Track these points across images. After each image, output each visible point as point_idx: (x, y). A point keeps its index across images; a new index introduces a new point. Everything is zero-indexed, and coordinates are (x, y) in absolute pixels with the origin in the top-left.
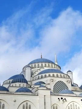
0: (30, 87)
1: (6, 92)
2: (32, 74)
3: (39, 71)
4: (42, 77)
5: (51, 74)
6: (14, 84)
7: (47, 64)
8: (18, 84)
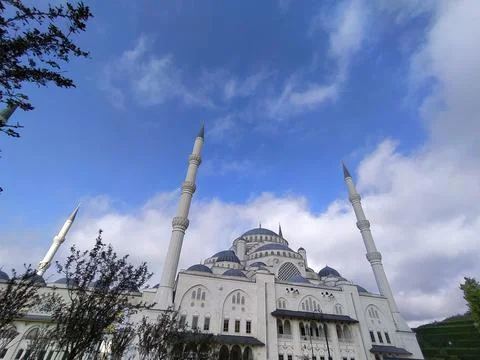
0: (244, 269)
1: (208, 274)
2: (247, 251)
3: (257, 247)
4: (261, 256)
5: (275, 252)
6: (220, 264)
7: (269, 237)
8: (226, 264)
